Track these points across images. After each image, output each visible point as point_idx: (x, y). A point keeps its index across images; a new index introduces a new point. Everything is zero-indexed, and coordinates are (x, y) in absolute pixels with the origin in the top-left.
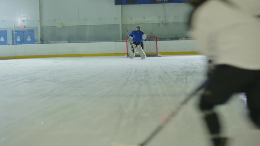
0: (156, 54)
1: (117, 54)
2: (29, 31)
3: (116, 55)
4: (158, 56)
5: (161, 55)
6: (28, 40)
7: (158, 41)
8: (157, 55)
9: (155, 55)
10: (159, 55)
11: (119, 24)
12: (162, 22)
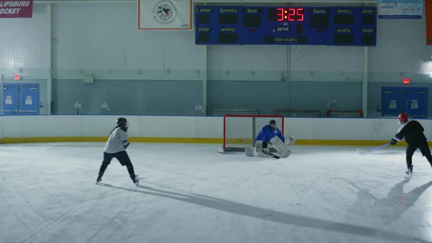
1: (198, 139)
2: (30, 86)
3: (195, 142)
6: (27, 103)
11: (202, 81)
12: (283, 80)
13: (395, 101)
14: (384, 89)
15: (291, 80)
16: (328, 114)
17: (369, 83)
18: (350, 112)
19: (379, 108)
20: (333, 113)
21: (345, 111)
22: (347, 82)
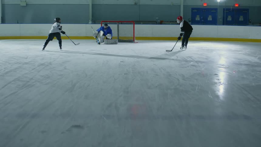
0: (132, 39)
1: (87, 37)
3: (85, 39)
4: (134, 43)
5: (137, 42)
7: (135, 25)
8: (134, 41)
9: (131, 41)
10: (136, 41)
11: (89, 4)
12: (136, 4)
13: (199, 16)
14: (193, 9)
15: (140, 4)
16: (161, 23)
17: (184, 6)
18: (173, 22)
19: (190, 20)
20: (164, 22)
21: (171, 22)
22: (172, 5)
